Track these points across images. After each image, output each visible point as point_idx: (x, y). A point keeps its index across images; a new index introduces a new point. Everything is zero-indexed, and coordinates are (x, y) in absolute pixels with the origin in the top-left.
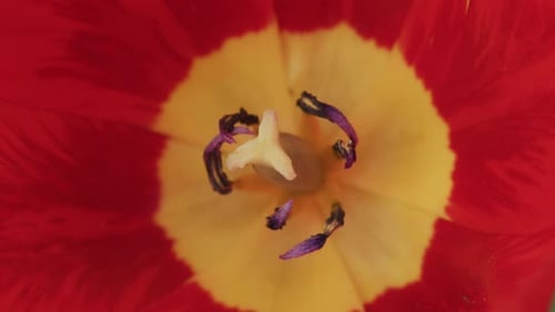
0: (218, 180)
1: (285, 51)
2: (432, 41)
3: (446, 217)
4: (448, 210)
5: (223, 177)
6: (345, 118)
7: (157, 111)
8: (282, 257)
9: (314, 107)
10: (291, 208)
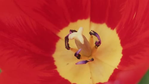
0: (67, 45)
1: (90, 26)
2: (123, 27)
3: (117, 68)
4: (118, 66)
5: (68, 45)
6: (99, 37)
7: (59, 31)
8: (76, 64)
9: (93, 33)
10: (81, 51)
